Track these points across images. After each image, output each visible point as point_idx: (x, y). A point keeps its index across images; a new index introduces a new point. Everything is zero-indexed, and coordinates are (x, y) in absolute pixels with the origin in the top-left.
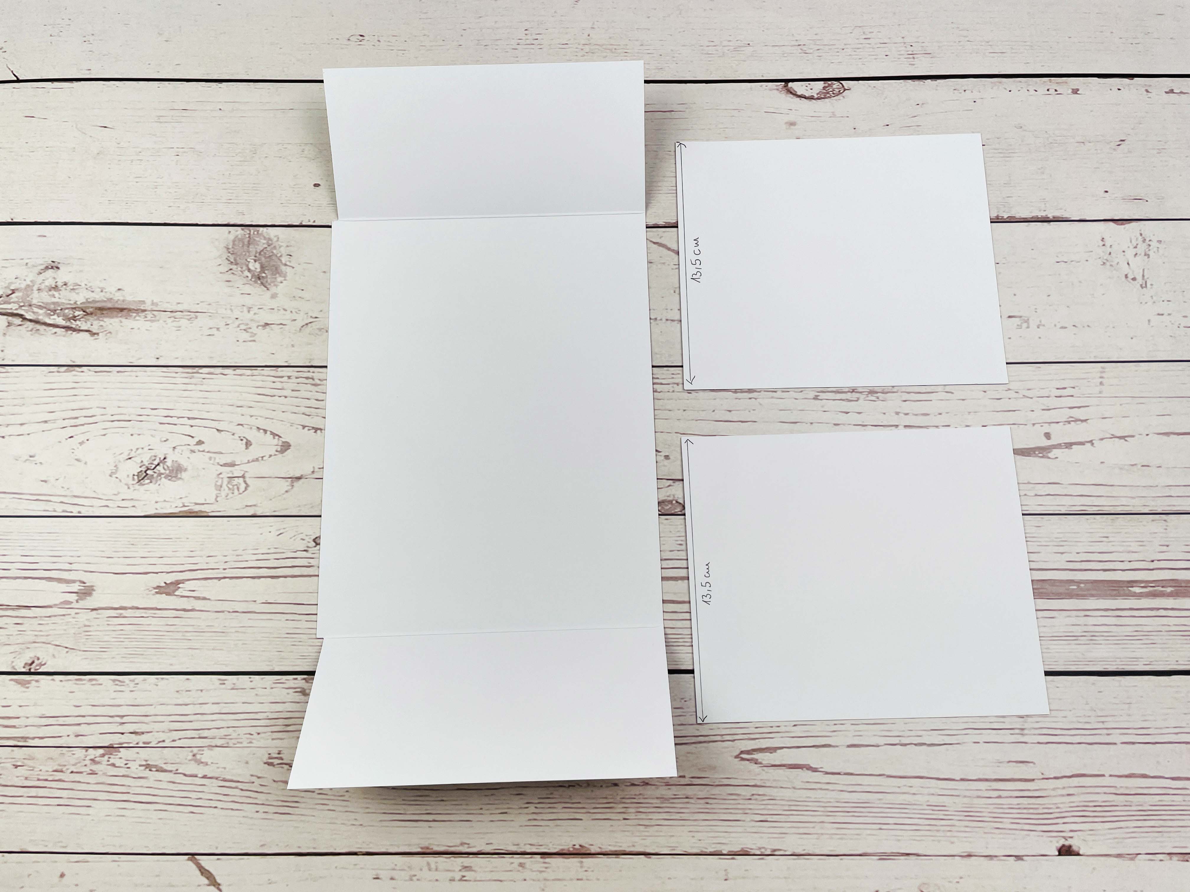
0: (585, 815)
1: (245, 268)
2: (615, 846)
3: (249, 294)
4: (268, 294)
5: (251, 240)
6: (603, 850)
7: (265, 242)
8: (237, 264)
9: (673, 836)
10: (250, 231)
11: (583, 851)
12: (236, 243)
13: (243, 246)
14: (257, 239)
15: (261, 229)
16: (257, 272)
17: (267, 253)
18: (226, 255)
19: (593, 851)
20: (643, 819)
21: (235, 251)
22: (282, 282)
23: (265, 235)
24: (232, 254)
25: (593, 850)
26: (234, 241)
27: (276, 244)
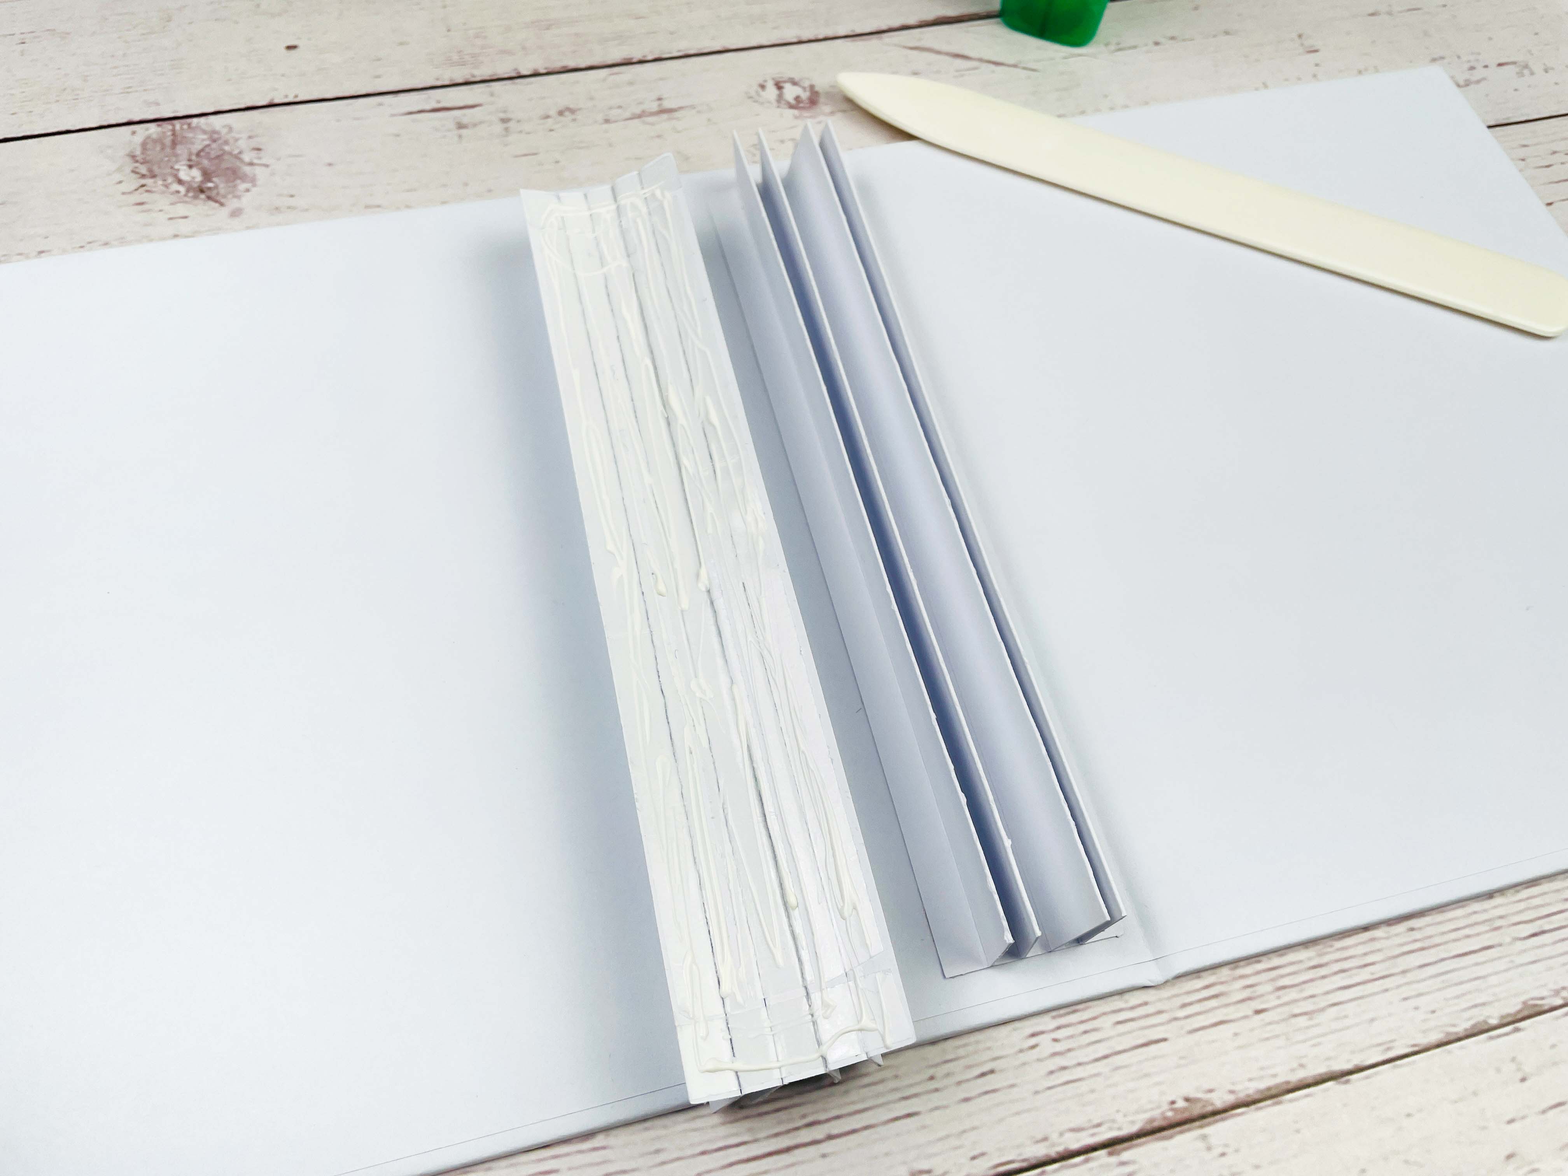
0: (1169, 1026)
1: (170, 180)
2: (1261, 1078)
3: (186, 217)
4: (224, 212)
5: (179, 139)
6: (1242, 1096)
7: (205, 137)
8: (154, 176)
9: (1372, 1020)
10: (174, 125)
11: (1197, 1110)
12: (148, 146)
13: (163, 149)
14: (190, 135)
15: (195, 121)
16: (197, 182)
17: (213, 152)
18: (130, 166)
19: (1219, 1104)
20: (1295, 1001)
21: (148, 158)
22: (248, 190)
23: (204, 127)
24: (142, 163)
25: (1219, 1100)
26: (144, 145)
27: (228, 137)
